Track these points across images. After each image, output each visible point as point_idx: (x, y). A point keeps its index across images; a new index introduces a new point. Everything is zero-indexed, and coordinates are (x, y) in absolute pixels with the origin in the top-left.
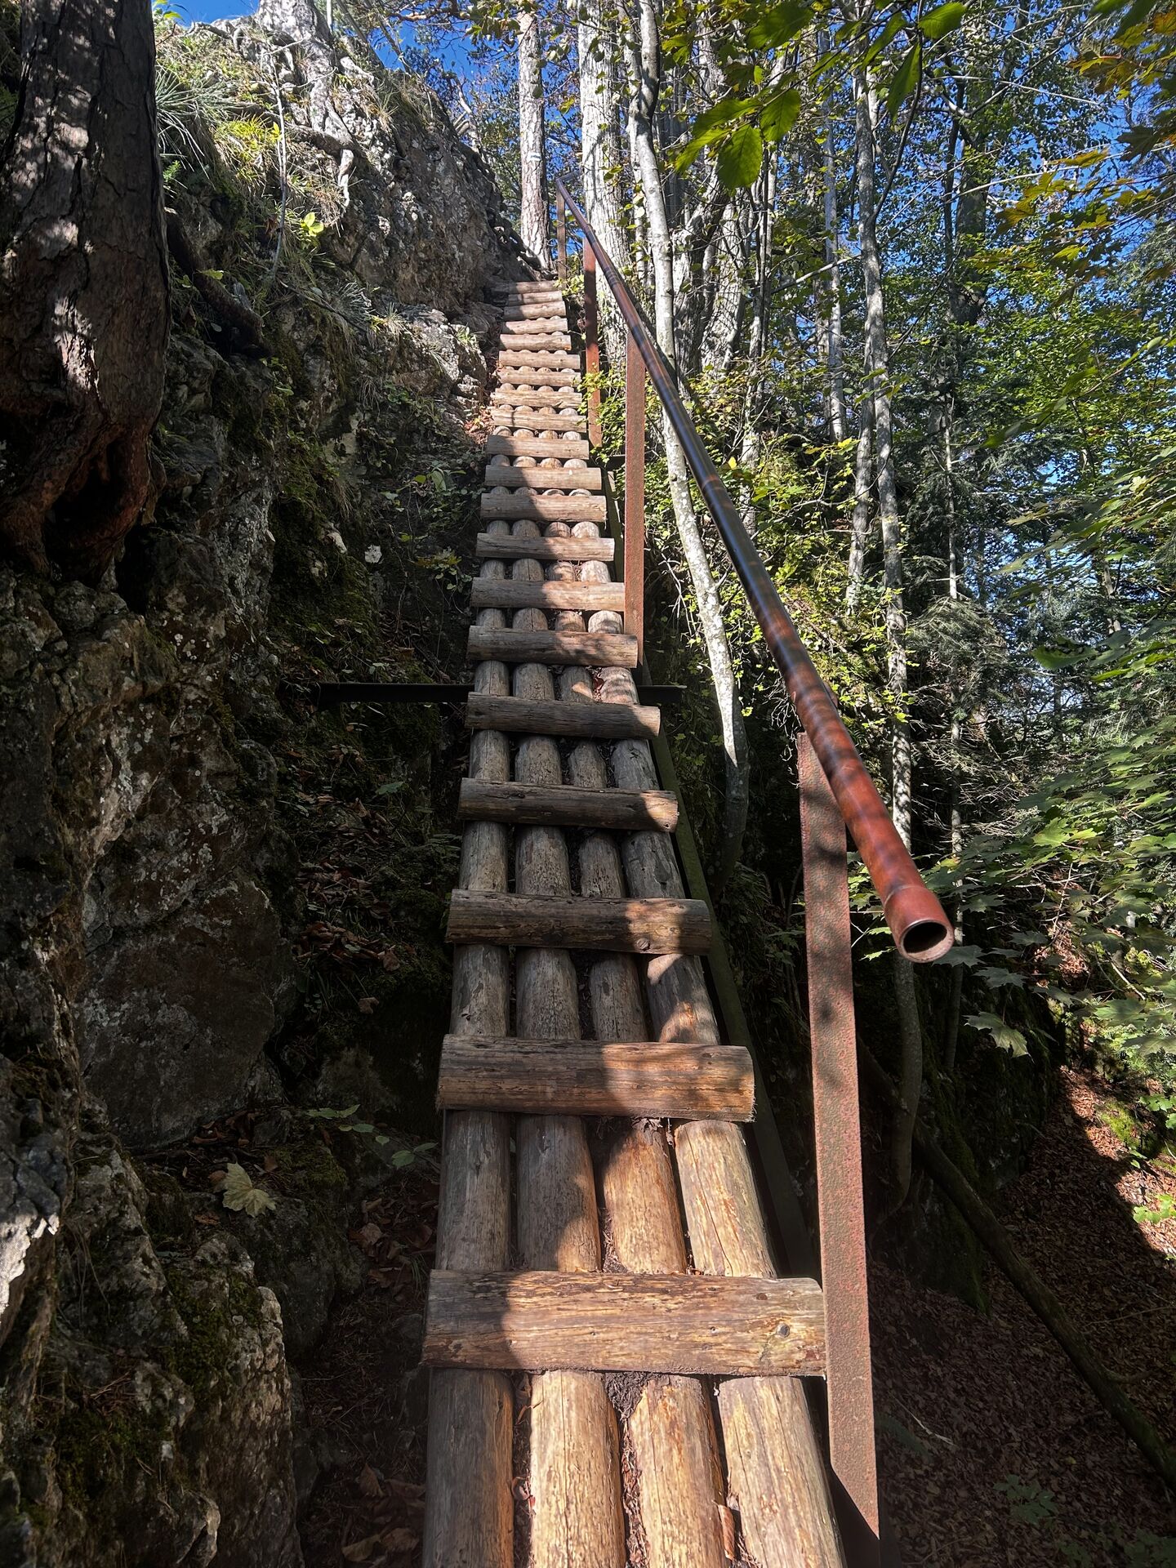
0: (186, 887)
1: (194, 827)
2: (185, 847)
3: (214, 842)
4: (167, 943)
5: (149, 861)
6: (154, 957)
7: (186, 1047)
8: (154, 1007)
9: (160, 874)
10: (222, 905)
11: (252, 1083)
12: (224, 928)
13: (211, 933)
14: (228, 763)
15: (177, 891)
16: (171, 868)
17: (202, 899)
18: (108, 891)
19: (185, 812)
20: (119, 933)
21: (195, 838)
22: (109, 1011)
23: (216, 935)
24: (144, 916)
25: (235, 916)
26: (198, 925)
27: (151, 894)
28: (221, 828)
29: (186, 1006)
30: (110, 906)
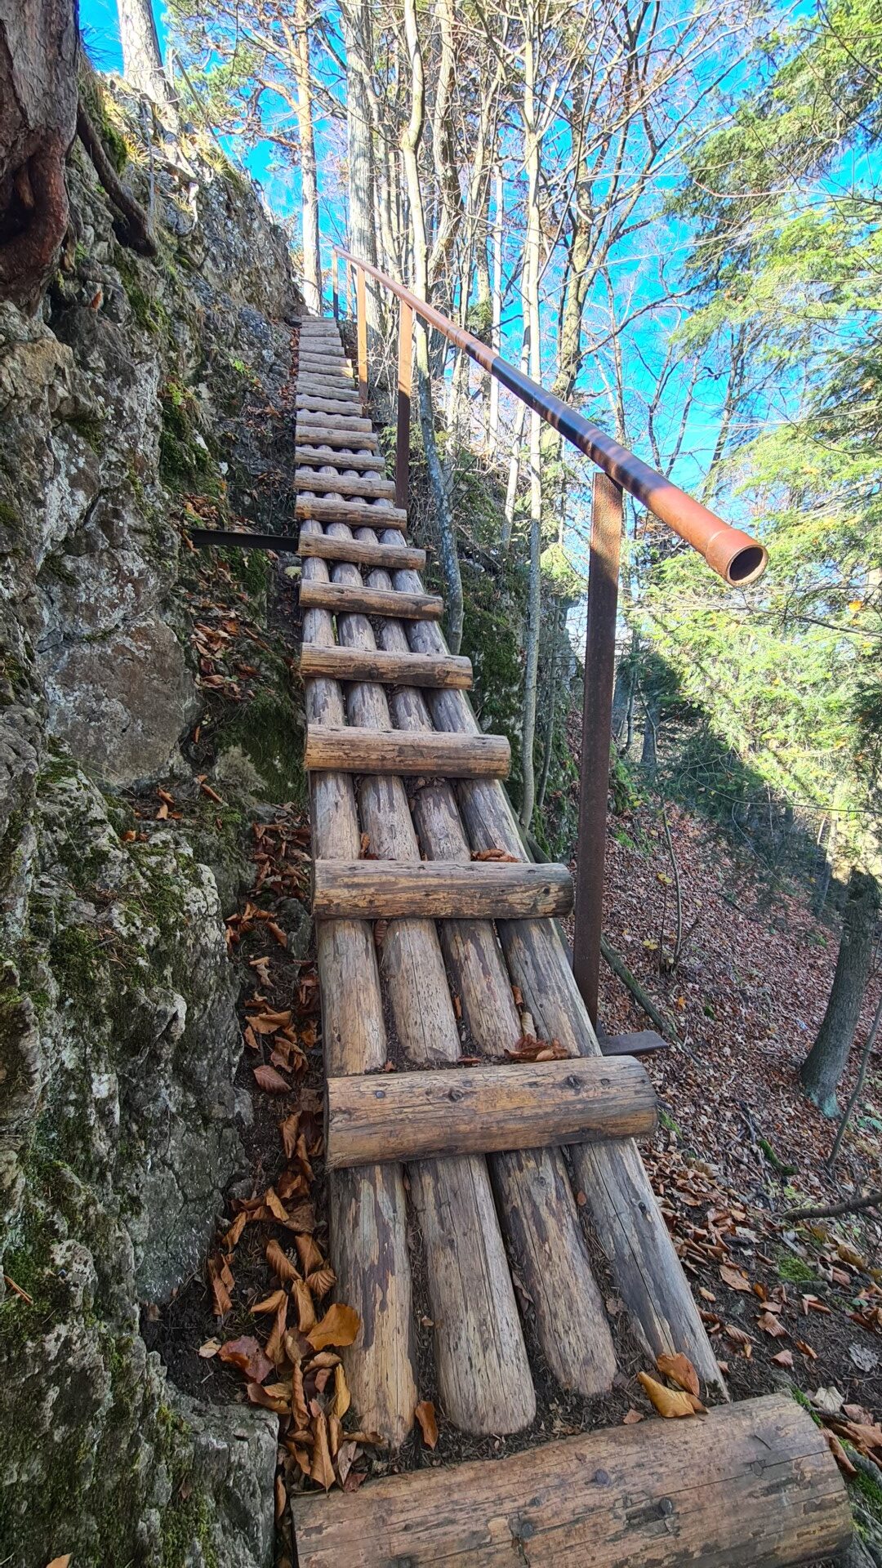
0: (118, 614)
1: (119, 568)
2: (114, 583)
3: (136, 583)
4: (105, 653)
5: (87, 587)
6: (96, 660)
7: (124, 730)
8: (99, 699)
9: (96, 600)
10: (143, 633)
11: (171, 762)
12: (146, 651)
13: (137, 653)
14: (143, 523)
15: (110, 616)
16: (105, 597)
17: (129, 626)
18: (58, 605)
19: (113, 555)
20: (69, 639)
21: (121, 576)
22: (65, 695)
23: (141, 654)
24: (86, 629)
25: (153, 644)
26: (127, 645)
27: (92, 613)
28: (141, 573)
29: (122, 701)
30: (60, 616)
